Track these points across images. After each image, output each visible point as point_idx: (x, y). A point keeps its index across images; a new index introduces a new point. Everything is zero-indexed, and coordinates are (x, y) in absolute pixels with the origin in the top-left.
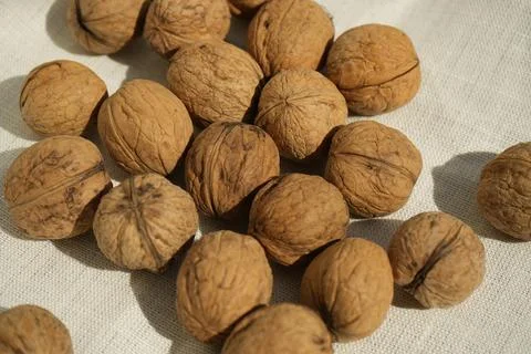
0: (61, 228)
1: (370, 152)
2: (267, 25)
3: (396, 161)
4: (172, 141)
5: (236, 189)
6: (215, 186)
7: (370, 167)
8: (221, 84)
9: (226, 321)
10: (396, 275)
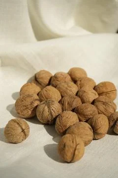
0: (28, 112)
1: (104, 101)
2: (80, 81)
3: (110, 104)
4: (57, 98)
5: (71, 106)
6: (66, 106)
7: (104, 104)
8: (69, 88)
9: (68, 126)
10: (109, 123)
